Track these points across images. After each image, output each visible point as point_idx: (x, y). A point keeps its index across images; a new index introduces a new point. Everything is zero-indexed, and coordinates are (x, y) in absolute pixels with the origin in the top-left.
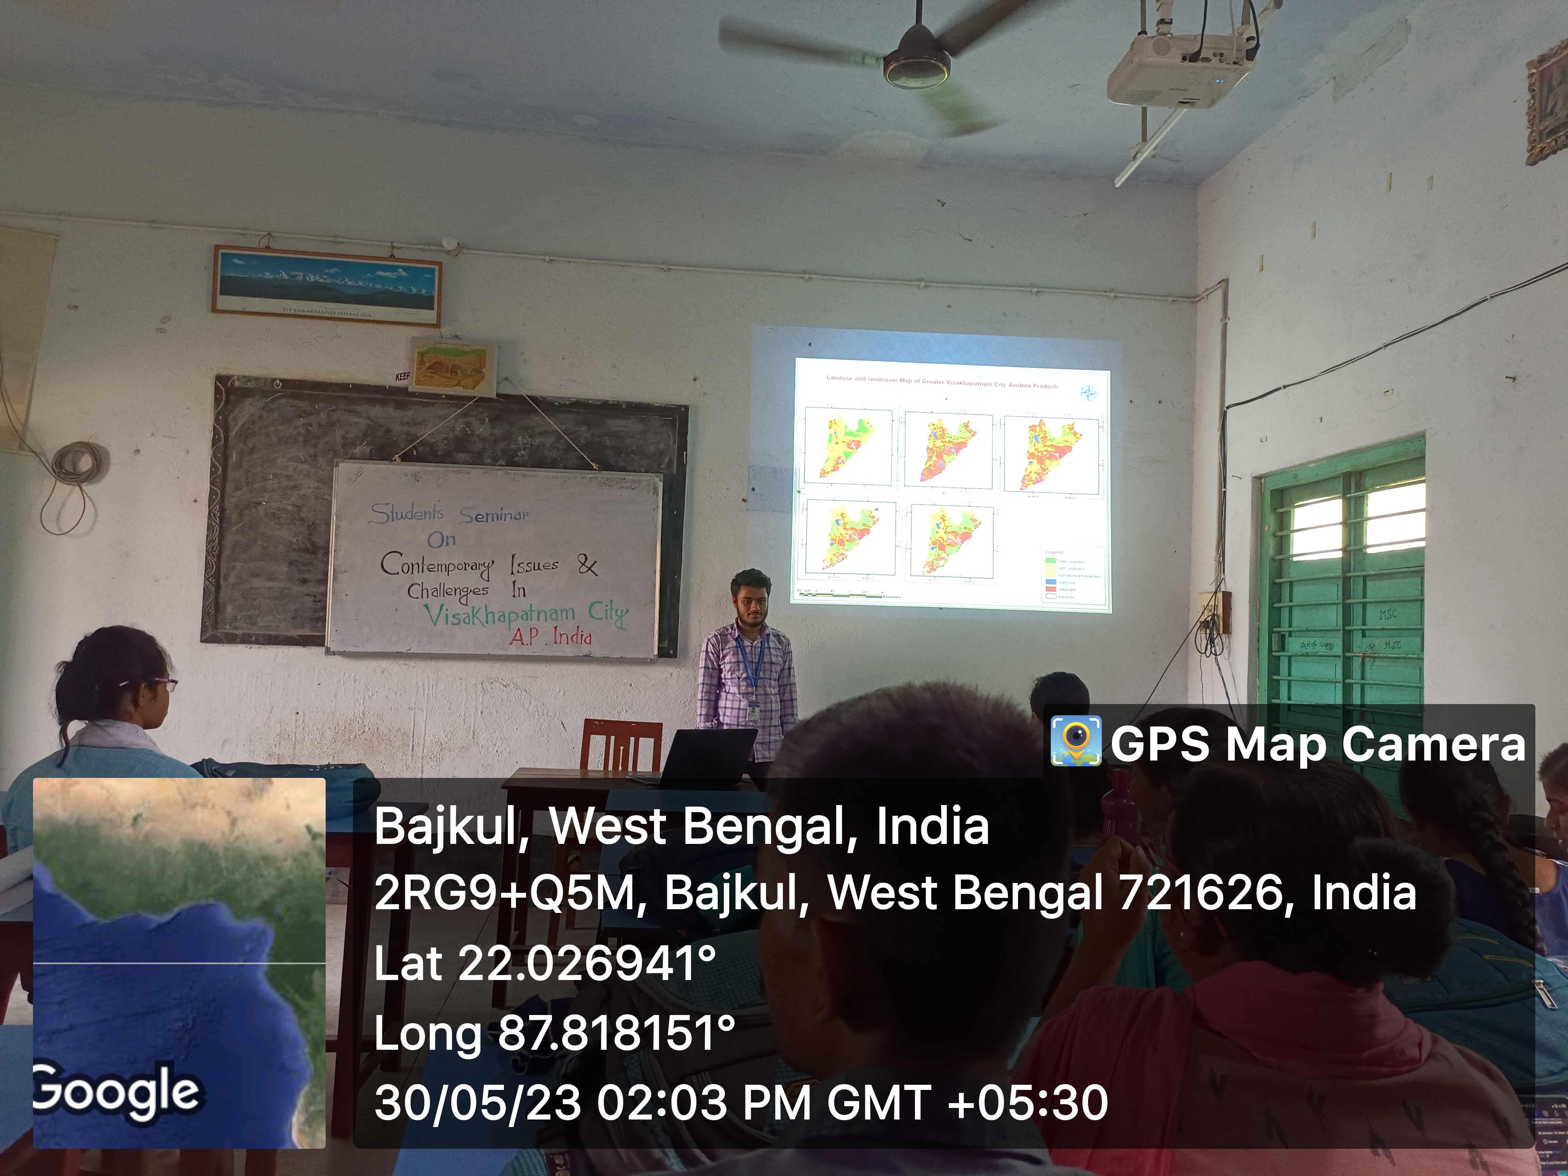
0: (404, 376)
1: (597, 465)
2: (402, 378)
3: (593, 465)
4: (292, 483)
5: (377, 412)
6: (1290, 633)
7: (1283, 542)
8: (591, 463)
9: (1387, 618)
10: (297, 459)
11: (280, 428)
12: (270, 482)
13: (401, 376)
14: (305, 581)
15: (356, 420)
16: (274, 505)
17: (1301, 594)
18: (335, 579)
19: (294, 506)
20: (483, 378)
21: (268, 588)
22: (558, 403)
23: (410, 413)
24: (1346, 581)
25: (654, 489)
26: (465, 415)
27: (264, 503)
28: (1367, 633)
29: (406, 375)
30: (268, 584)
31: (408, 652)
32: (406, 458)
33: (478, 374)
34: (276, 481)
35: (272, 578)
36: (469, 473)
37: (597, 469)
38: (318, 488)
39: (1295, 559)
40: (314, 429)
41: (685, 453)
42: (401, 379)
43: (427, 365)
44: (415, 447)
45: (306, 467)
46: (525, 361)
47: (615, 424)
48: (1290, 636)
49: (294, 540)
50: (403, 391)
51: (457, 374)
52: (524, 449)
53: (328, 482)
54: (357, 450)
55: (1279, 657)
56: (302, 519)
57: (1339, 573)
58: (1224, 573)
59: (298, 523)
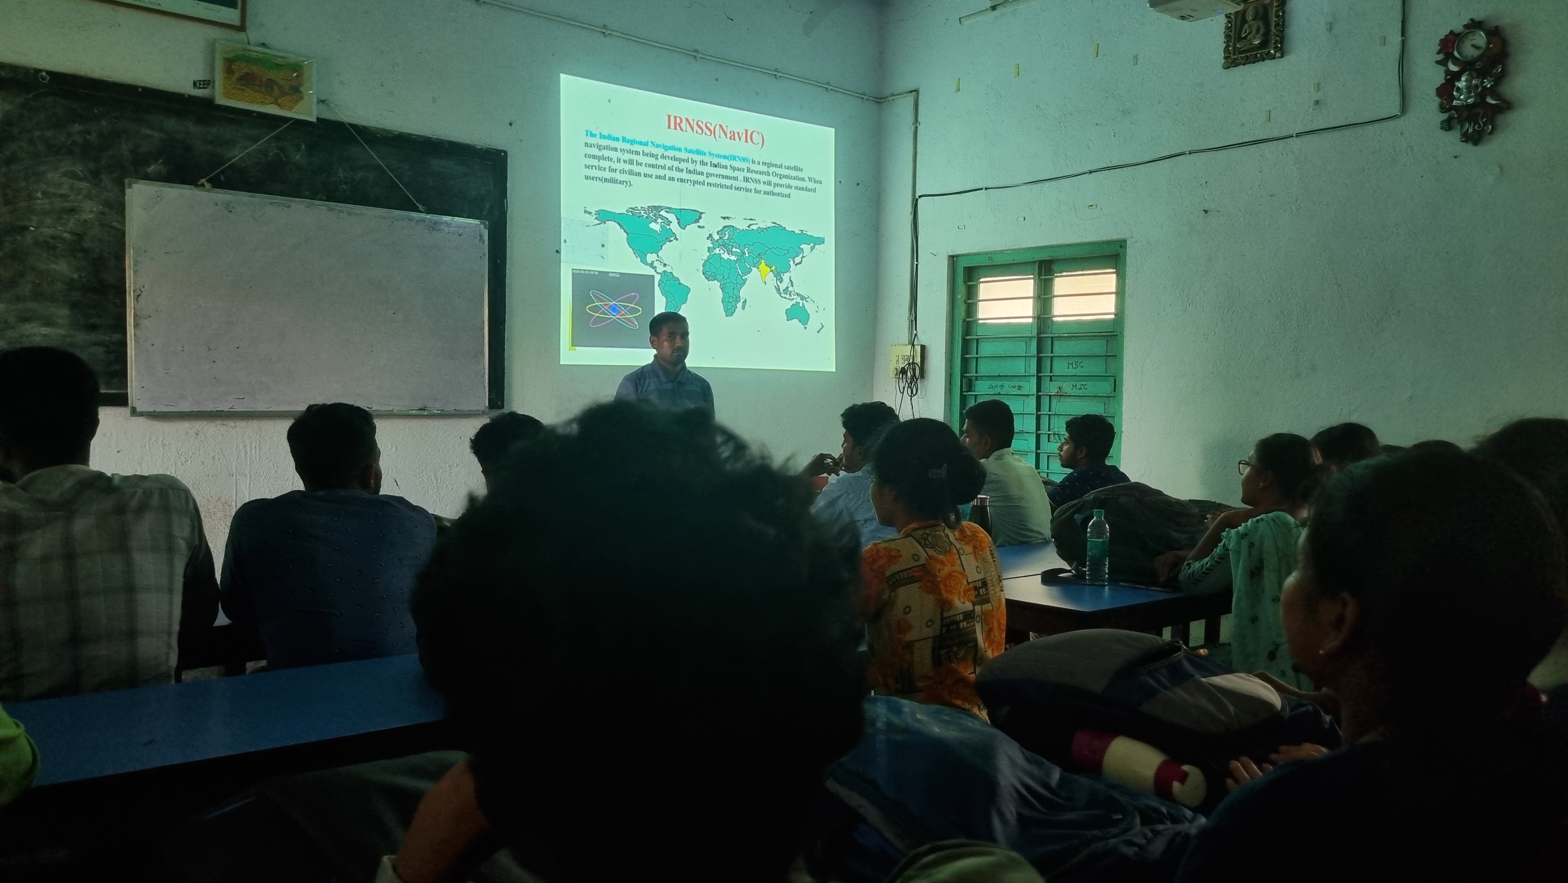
0: (204, 84)
1: (424, 208)
2: (201, 86)
3: (420, 206)
4: (67, 205)
5: (172, 124)
7: (971, 309)
8: (417, 204)
9: (1074, 367)
10: (73, 175)
11: (49, 134)
12: (39, 202)
13: (200, 84)
14: (92, 328)
15: (149, 132)
16: (48, 231)
18: (136, 326)
19: (73, 233)
20: (302, 98)
21: (45, 335)
22: (380, 134)
23: (214, 130)
24: (1040, 341)
25: (480, 236)
26: (277, 138)
27: (32, 228)
28: (1053, 378)
29: (206, 84)
30: (45, 330)
31: (231, 410)
32: (217, 184)
33: (295, 91)
34: (47, 201)
35: (48, 322)
36: (289, 207)
37: (424, 211)
38: (103, 213)
39: (980, 322)
40: (93, 138)
41: (505, 200)
42: (200, 88)
43: (237, 75)
44: (222, 172)
45: (84, 185)
46: (342, 83)
47: (437, 164)
48: (976, 380)
49: (76, 276)
50: (208, 103)
51: (273, 89)
52: (346, 183)
53: (120, 208)
54: (151, 169)
55: (966, 396)
56: (84, 251)
57: (1035, 333)
58: (916, 330)
59: (80, 255)
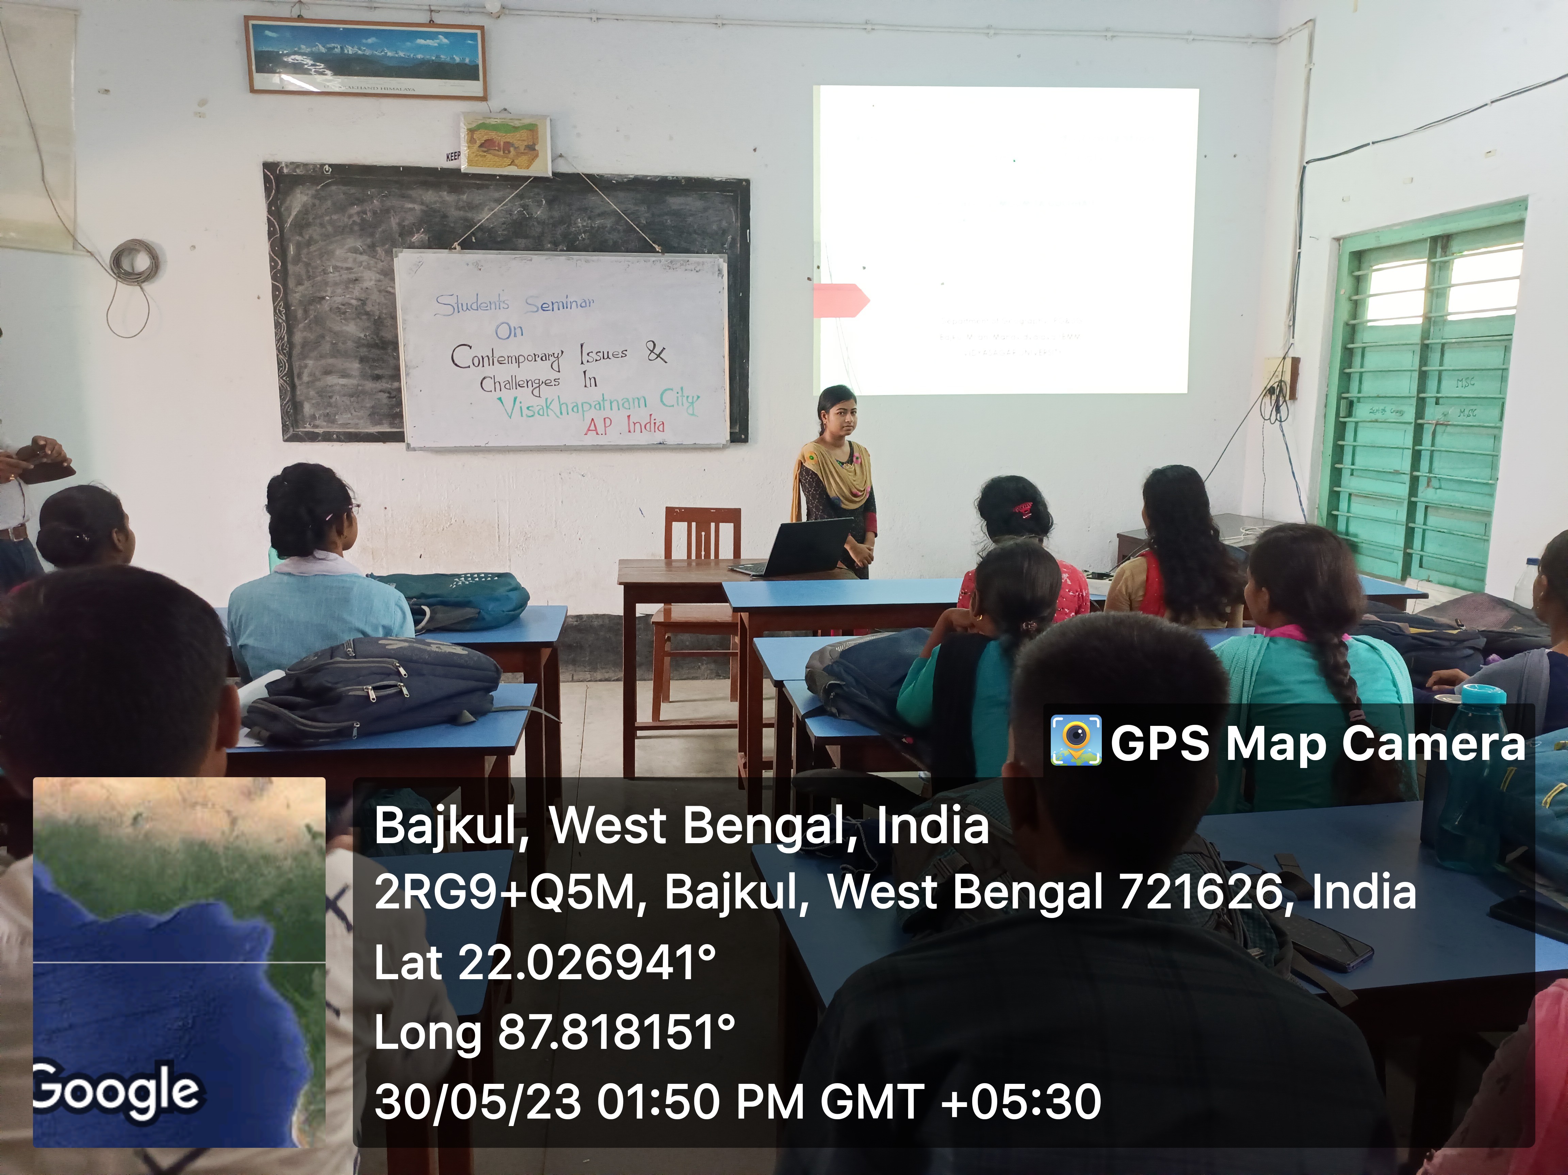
0: (455, 156)
1: (660, 247)
2: (453, 158)
3: (656, 246)
4: (353, 276)
5: (430, 196)
6: (1359, 398)
7: (1356, 307)
8: (654, 245)
9: (1464, 386)
10: (355, 251)
11: (335, 217)
12: (331, 275)
13: (452, 156)
14: (377, 378)
15: (410, 206)
16: (339, 299)
17: (1373, 361)
18: (407, 375)
19: (359, 300)
20: (537, 156)
21: (344, 385)
22: (616, 180)
23: (465, 197)
24: (1425, 349)
25: (719, 270)
26: (520, 196)
27: (327, 298)
28: (1441, 401)
29: (456, 155)
30: (343, 381)
31: (487, 445)
32: (466, 245)
33: (531, 149)
34: (337, 274)
35: (344, 375)
36: (531, 260)
37: (660, 251)
38: (379, 281)
39: (1369, 324)
40: (369, 216)
41: (748, 231)
42: (452, 160)
43: (478, 143)
44: (473, 233)
45: (364, 258)
46: (578, 135)
47: (675, 202)
48: (1359, 402)
49: (362, 335)
50: (457, 172)
51: (509, 152)
52: (584, 232)
53: (389, 273)
54: (415, 238)
55: (1345, 423)
56: (367, 314)
57: (1416, 339)
58: (1293, 338)
59: (364, 317)
